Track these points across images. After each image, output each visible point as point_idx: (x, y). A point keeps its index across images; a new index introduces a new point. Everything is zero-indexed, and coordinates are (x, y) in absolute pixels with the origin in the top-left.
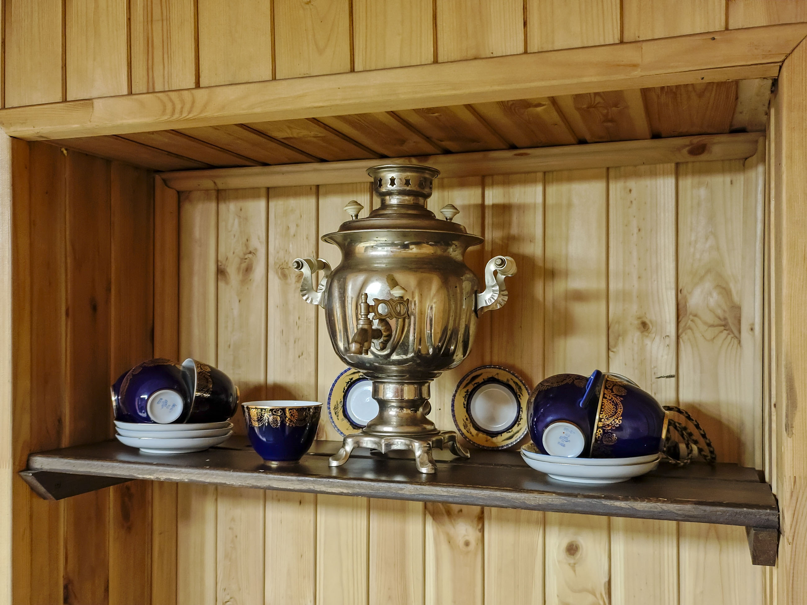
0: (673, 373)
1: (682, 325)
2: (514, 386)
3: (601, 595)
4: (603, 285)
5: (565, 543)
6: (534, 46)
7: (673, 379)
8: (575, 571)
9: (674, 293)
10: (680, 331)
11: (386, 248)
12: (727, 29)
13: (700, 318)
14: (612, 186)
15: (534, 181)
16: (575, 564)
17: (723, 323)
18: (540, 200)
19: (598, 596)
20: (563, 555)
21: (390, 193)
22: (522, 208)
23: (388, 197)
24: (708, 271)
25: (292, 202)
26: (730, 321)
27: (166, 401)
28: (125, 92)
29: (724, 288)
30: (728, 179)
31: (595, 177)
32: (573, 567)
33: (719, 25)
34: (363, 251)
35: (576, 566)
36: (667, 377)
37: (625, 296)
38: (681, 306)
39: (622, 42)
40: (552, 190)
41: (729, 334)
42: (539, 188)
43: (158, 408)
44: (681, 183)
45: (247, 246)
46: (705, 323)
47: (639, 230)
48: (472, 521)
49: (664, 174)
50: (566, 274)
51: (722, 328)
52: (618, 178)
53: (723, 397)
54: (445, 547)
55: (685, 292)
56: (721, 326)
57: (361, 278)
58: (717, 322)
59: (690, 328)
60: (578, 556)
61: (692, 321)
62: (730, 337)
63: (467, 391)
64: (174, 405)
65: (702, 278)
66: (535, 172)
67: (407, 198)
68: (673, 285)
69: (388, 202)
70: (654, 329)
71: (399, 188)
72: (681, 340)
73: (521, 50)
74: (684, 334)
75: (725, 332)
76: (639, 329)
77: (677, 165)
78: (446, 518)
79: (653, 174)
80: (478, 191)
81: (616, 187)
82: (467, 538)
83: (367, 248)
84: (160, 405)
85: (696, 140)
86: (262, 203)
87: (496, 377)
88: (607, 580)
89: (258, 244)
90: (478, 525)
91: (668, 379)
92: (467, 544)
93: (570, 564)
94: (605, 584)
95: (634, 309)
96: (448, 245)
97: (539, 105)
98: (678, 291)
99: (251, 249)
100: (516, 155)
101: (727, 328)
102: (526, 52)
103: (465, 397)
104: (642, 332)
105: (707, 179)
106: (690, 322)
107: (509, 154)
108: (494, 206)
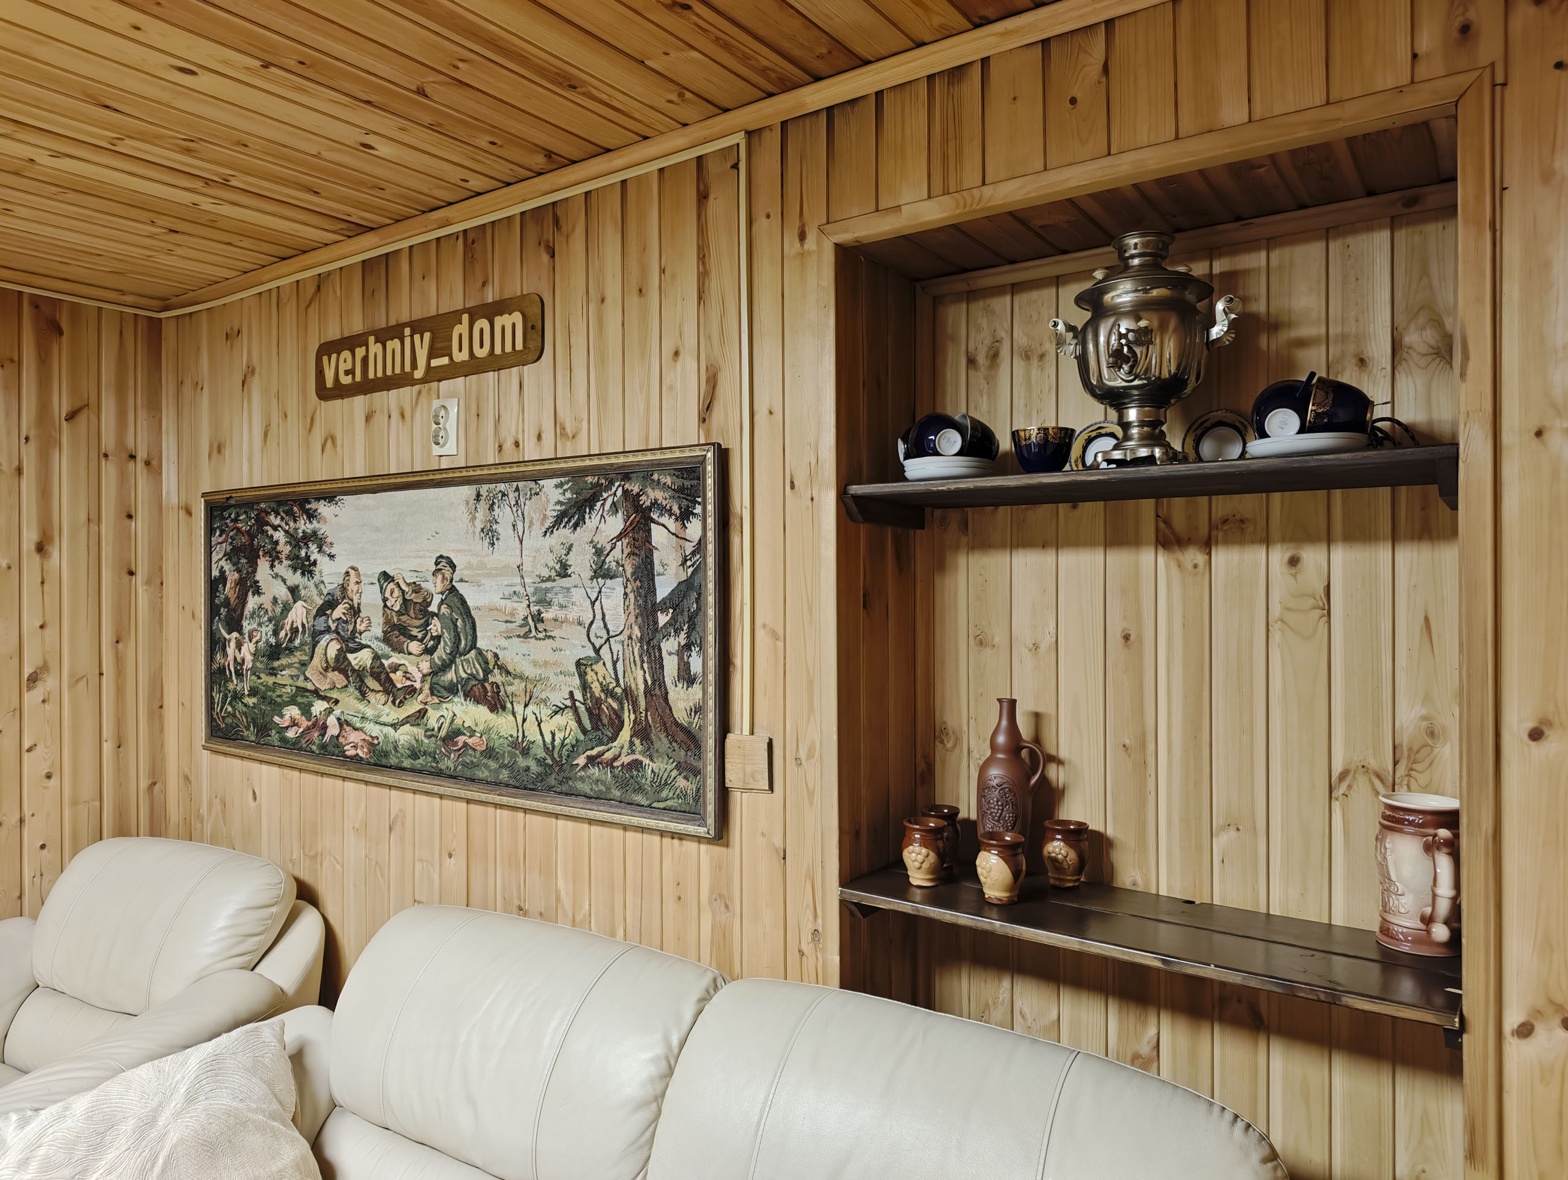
0: (1389, 400)
1: (1397, 358)
2: (1240, 426)
3: (1321, 598)
4: (1323, 331)
5: (1287, 556)
6: (1257, 116)
7: (1389, 405)
8: (1296, 580)
9: (1389, 330)
10: (1396, 363)
11: (1130, 295)
12: (1412, 82)
13: (1415, 350)
14: (1331, 245)
15: (1258, 249)
16: (1296, 573)
17: (1436, 351)
18: (1264, 263)
19: (1318, 598)
20: (1285, 569)
21: (1133, 257)
22: (1246, 272)
23: (1130, 260)
24: (1422, 308)
25: (1035, 295)
26: (1443, 350)
27: (949, 439)
28: (926, 196)
29: (1437, 321)
30: (1440, 225)
31: (1317, 238)
32: (1294, 576)
33: (1405, 78)
34: (1110, 300)
35: (1298, 575)
36: (1383, 404)
37: (1344, 338)
38: (1396, 342)
39: (1328, 103)
40: (1275, 255)
41: (1441, 361)
42: (1263, 254)
43: (943, 442)
44: (1396, 234)
45: (994, 337)
46: (1418, 353)
47: (1357, 279)
48: (1201, 547)
49: (1381, 228)
50: (1289, 325)
51: (1436, 356)
52: (1335, 238)
53: (1435, 416)
54: (1175, 570)
55: (1400, 329)
56: (1435, 354)
57: (1111, 320)
58: (1432, 351)
59: (1406, 360)
60: (1299, 566)
61: (1407, 353)
62: (1442, 362)
63: (1196, 435)
64: (955, 442)
65: (1416, 314)
66: (1259, 240)
67: (1147, 258)
68: (1389, 323)
69: (1131, 264)
70: (1371, 364)
71: (1141, 251)
72: (1396, 372)
73: (1247, 120)
74: (1399, 366)
75: (1438, 359)
76: (1356, 365)
77: (1392, 218)
78: (1176, 547)
79: (1370, 229)
80: (1206, 264)
81: (1335, 246)
82: (1196, 561)
83: (1113, 298)
84: (945, 440)
85: (1408, 193)
86: (1008, 299)
87: (1224, 420)
88: (1326, 584)
89: (1003, 334)
90: (1206, 550)
91: (1385, 405)
92: (1195, 566)
93: (1291, 574)
94: (1324, 588)
95: (1351, 348)
96: (1185, 288)
97: (1261, 166)
98: (1393, 328)
99: (998, 338)
100: (1241, 225)
101: (1440, 355)
102: (1250, 121)
103: (1194, 440)
104: (1360, 368)
105: (1420, 228)
106: (1404, 354)
107: (1237, 225)
108: (1222, 274)
